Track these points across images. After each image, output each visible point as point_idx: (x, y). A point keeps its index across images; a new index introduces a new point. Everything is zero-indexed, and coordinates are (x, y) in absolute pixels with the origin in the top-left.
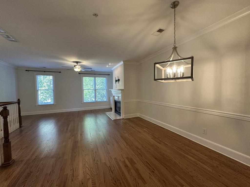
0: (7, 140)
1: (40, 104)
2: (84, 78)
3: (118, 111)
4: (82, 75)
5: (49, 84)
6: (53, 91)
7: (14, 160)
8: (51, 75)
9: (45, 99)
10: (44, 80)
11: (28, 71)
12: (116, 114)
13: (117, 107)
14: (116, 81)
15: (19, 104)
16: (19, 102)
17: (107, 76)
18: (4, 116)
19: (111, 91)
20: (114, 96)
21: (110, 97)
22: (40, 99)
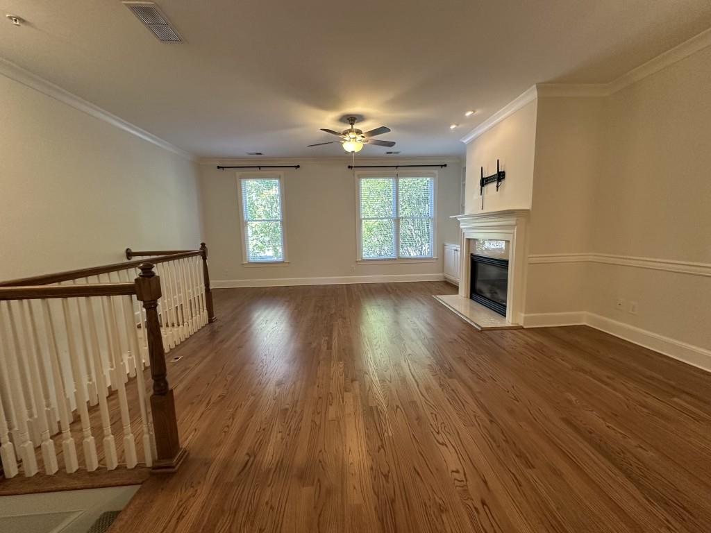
0: (162, 384)
1: (252, 260)
2: (363, 181)
3: (488, 295)
4: (358, 171)
5: (268, 210)
6: (282, 222)
7: (186, 454)
8: (275, 178)
9: (261, 248)
10: (257, 200)
11: (223, 168)
12: (475, 303)
13: (479, 278)
14: (484, 181)
15: (204, 259)
16: (203, 253)
17: (436, 171)
18: (145, 300)
19: (459, 222)
20: (469, 240)
21: (444, 245)
22: (251, 247)
